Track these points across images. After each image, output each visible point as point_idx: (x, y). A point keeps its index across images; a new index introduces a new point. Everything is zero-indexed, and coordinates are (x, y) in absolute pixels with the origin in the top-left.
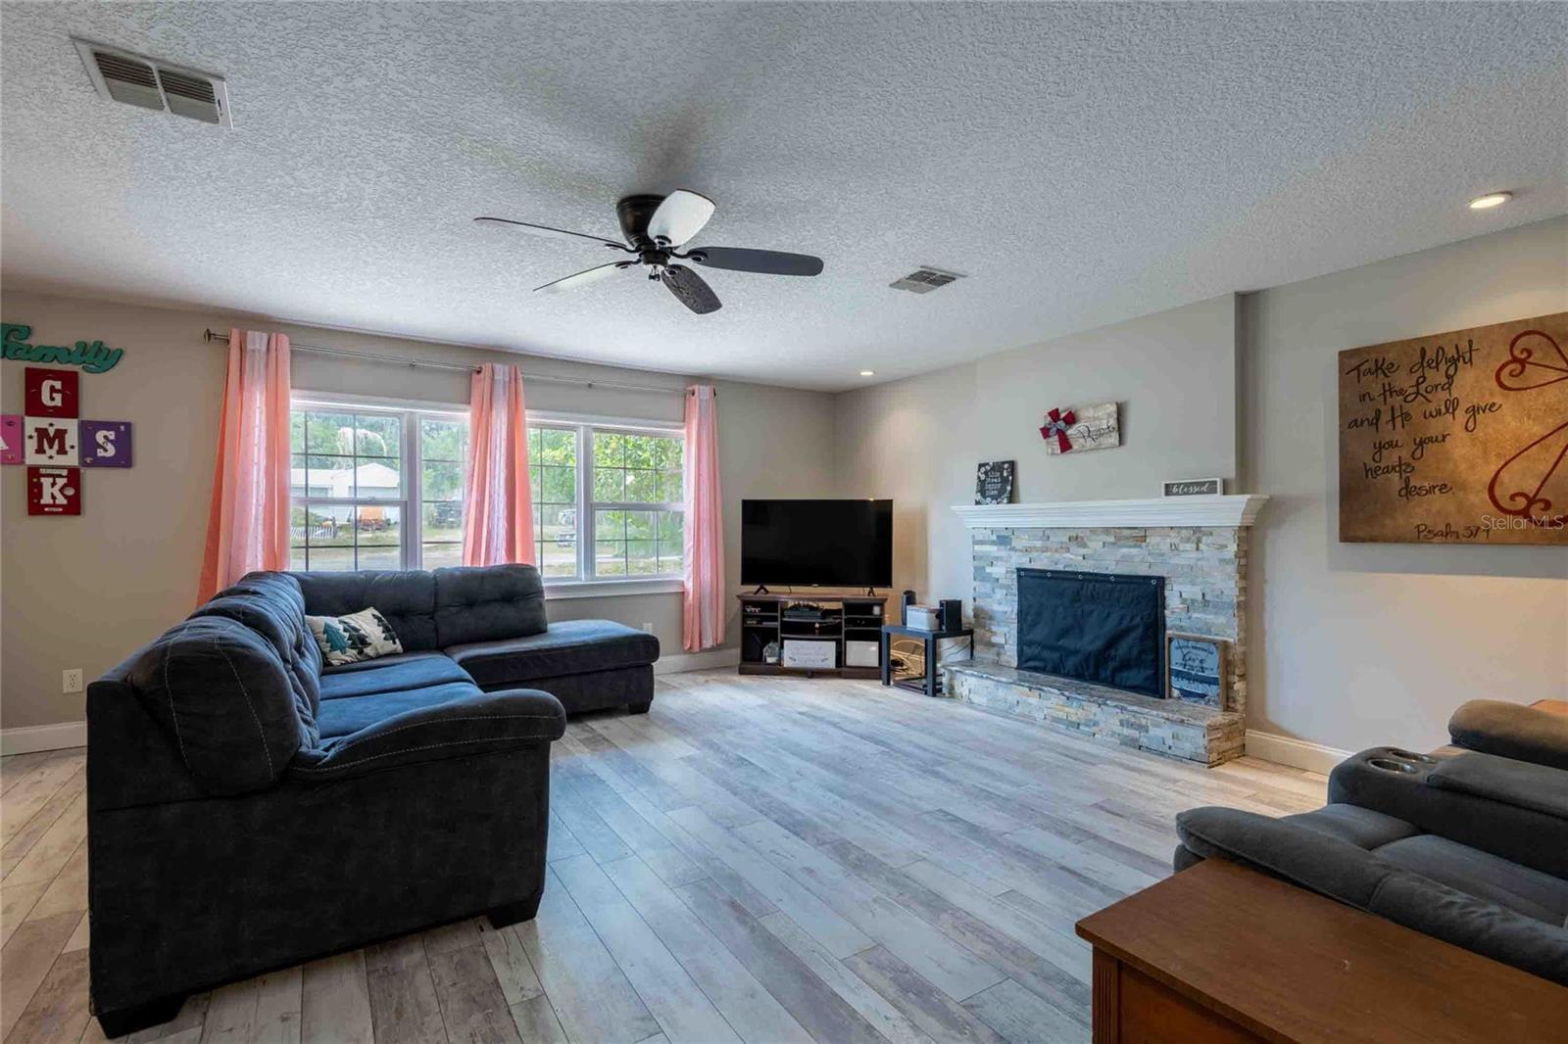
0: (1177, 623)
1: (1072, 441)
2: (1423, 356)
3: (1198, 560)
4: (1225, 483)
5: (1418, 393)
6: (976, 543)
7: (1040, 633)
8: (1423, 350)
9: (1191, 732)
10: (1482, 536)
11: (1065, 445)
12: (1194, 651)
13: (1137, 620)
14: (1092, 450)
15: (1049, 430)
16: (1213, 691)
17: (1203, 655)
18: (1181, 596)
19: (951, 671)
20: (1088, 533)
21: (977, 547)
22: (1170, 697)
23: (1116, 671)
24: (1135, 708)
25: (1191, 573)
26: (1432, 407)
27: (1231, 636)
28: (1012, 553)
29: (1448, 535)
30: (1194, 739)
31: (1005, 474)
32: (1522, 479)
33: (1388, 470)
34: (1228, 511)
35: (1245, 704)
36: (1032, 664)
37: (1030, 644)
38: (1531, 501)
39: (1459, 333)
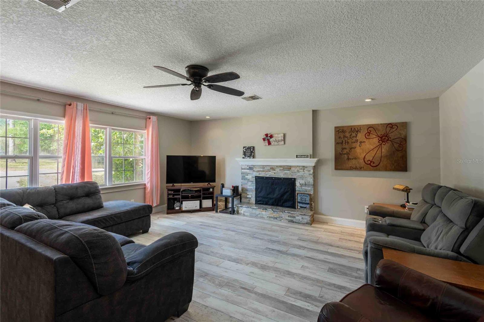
0: (299, 190)
1: (271, 142)
2: (351, 130)
3: (304, 174)
4: (310, 155)
5: (350, 138)
6: (242, 169)
7: (262, 194)
8: (351, 128)
9: (306, 217)
10: (362, 169)
11: (269, 143)
12: (303, 196)
13: (289, 189)
14: (277, 145)
15: (265, 139)
16: (308, 206)
17: (305, 197)
18: (300, 183)
19: (238, 207)
20: (276, 167)
21: (242, 170)
22: (298, 208)
23: (284, 202)
24: (292, 212)
25: (302, 177)
26: (353, 141)
27: (312, 193)
28: (254, 172)
29: (356, 169)
30: (307, 219)
31: (252, 150)
32: (369, 157)
33: (344, 154)
34: (311, 162)
35: (314, 209)
36: (259, 202)
37: (259, 197)
38: (371, 162)
39: (358, 125)
